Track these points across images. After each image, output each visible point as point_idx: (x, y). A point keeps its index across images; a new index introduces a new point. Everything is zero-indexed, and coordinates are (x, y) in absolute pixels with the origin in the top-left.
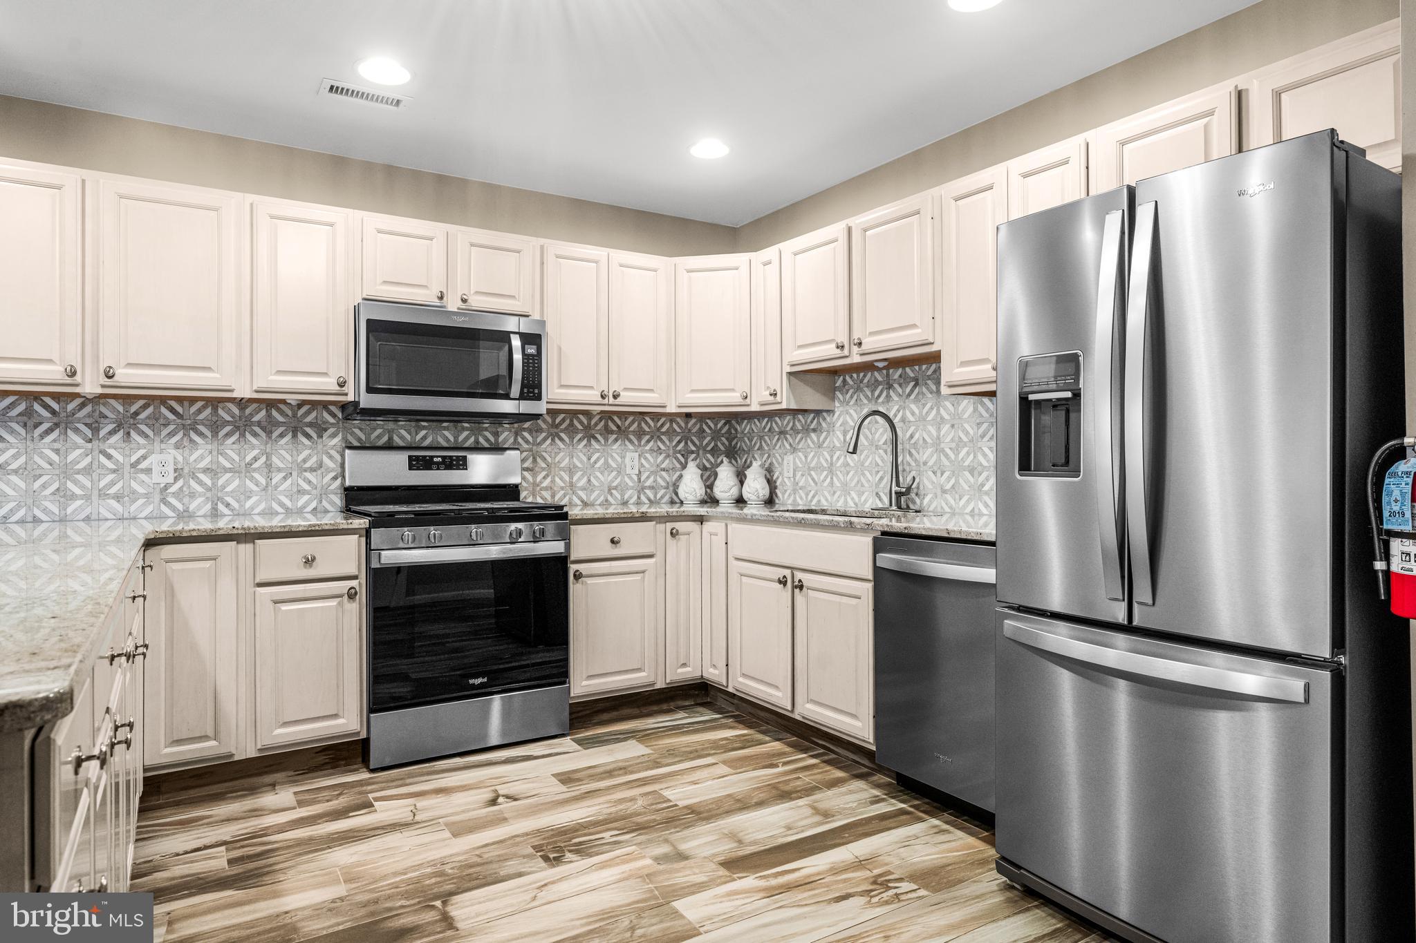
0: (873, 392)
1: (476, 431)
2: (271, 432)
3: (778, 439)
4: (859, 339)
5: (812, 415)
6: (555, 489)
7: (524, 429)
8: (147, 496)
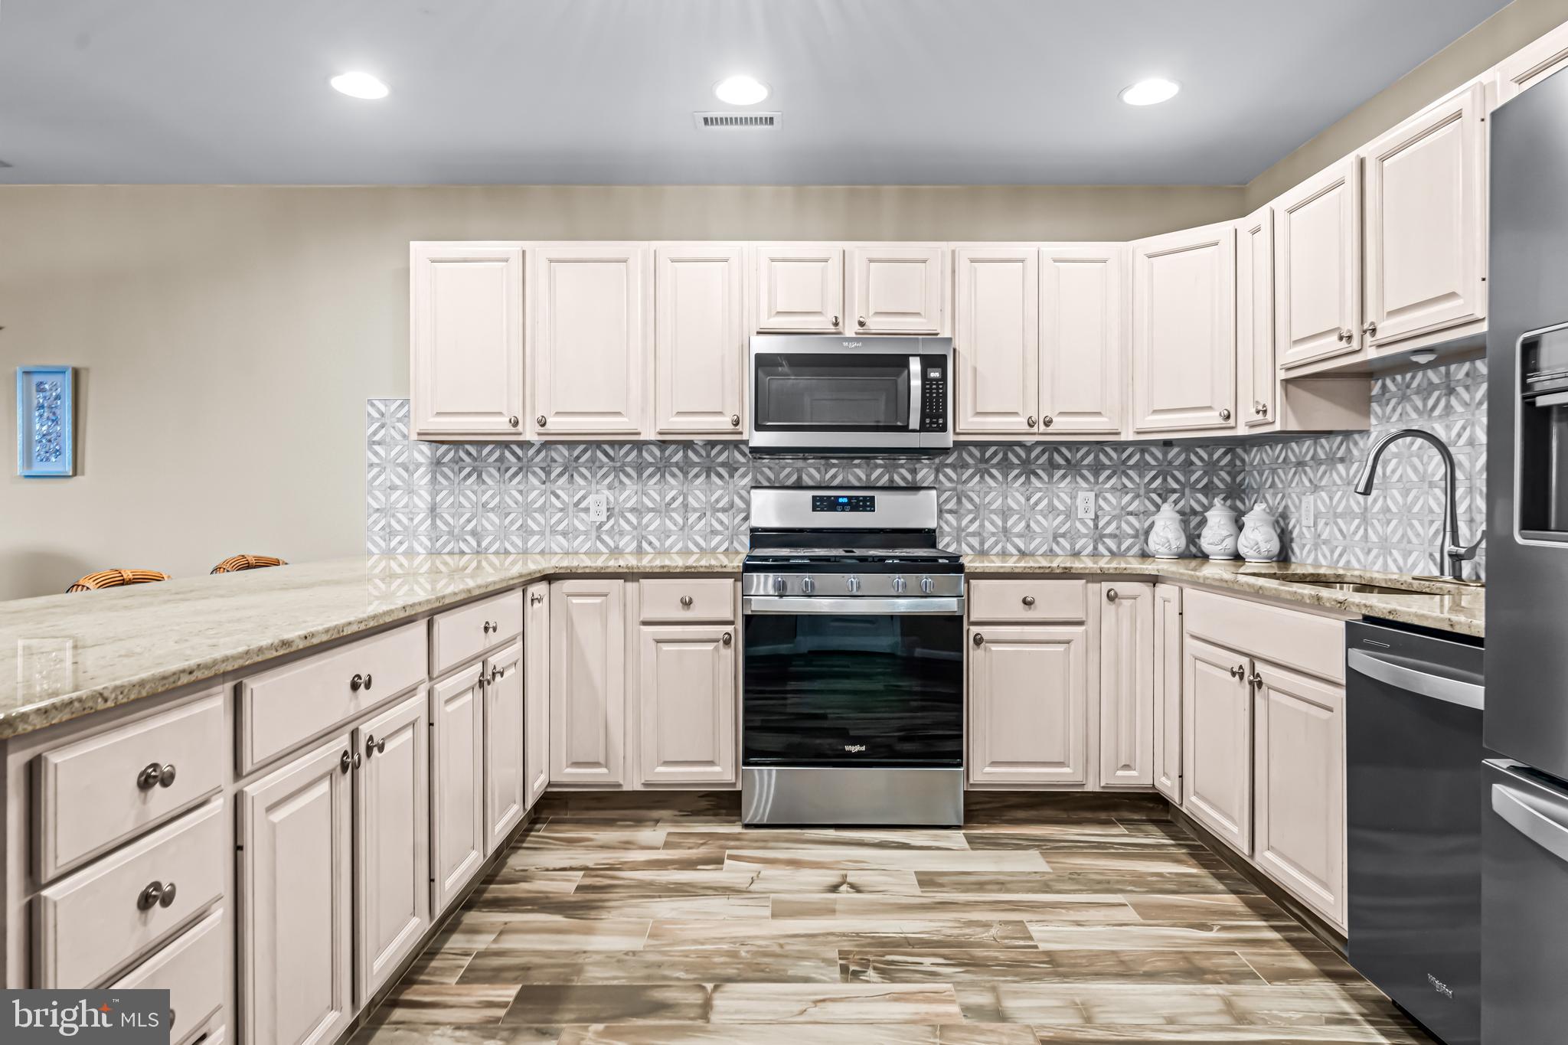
0: (1425, 400)
1: (890, 469)
2: (688, 473)
3: (1295, 473)
4: (1372, 323)
5: (1339, 439)
6: (985, 535)
7: (947, 465)
8: (586, 533)
